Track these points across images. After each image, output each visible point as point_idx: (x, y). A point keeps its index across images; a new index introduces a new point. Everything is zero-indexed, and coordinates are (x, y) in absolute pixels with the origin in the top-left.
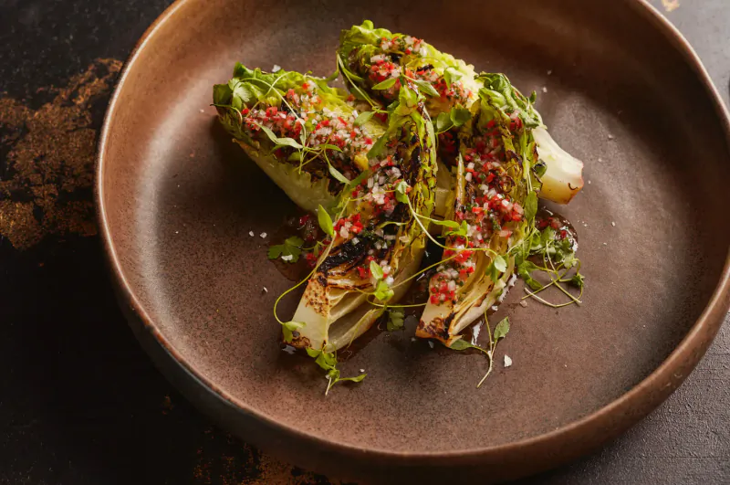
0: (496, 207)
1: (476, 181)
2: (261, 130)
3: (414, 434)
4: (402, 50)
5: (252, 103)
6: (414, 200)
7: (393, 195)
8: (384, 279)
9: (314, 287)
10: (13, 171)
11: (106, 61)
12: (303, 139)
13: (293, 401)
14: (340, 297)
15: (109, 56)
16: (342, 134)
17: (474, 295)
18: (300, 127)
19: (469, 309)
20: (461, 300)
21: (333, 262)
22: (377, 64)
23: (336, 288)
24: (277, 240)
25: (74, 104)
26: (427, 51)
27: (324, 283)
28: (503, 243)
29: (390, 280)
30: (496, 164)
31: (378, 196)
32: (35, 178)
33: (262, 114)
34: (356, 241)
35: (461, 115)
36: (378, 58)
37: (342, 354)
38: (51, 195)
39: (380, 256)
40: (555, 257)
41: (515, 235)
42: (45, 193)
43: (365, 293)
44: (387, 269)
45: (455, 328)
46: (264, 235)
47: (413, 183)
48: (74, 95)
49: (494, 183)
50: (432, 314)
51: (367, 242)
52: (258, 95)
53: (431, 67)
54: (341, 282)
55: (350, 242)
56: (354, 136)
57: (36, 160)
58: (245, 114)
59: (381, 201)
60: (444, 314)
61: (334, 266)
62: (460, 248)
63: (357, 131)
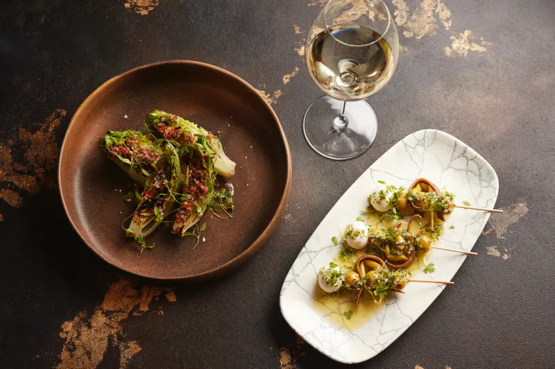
0: (199, 188)
1: (193, 177)
2: (116, 156)
3: (170, 267)
4: (170, 120)
5: (114, 144)
6: (170, 186)
7: (162, 185)
8: (159, 214)
9: (136, 216)
10: (27, 162)
11: (59, 110)
12: (132, 159)
13: (130, 255)
14: (145, 219)
15: (61, 108)
16: (147, 156)
17: (191, 219)
18: (130, 155)
19: (189, 224)
20: (187, 220)
21: (143, 208)
22: (159, 127)
23: (143, 217)
24: (125, 192)
25: (48, 131)
26: (179, 120)
27: (139, 215)
28: (201, 200)
29: (162, 214)
30: (200, 172)
31: (157, 185)
32: (35, 165)
33: (117, 149)
34: (150, 200)
35: (189, 148)
36: (160, 124)
37: (147, 238)
38: (42, 172)
39: (159, 205)
40: (224, 199)
41: (206, 197)
42: (40, 171)
43: (153, 218)
44: (161, 210)
45: (184, 231)
46: (121, 191)
47: (169, 180)
48: (48, 127)
49: (199, 179)
50: (176, 226)
51: (154, 200)
52: (116, 141)
53: (180, 127)
54: (145, 214)
55: (148, 201)
56: (151, 156)
57: (35, 157)
58: (111, 150)
59: (158, 187)
60: (181, 226)
61: (143, 209)
62: (186, 203)
63: (152, 154)
